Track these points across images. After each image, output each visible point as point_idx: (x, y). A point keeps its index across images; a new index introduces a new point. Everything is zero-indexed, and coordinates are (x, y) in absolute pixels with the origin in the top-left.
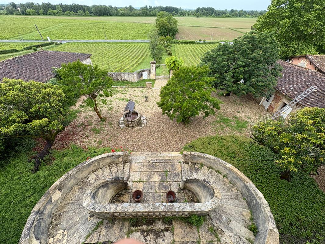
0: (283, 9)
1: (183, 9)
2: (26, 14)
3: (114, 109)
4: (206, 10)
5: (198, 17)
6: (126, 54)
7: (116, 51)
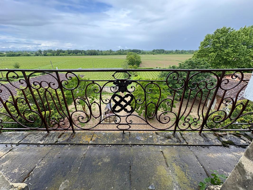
0: (209, 48)
1: (144, 51)
2: (46, 56)
3: (97, 110)
4: (159, 51)
5: (154, 54)
6: (106, 76)
7: (99, 74)
